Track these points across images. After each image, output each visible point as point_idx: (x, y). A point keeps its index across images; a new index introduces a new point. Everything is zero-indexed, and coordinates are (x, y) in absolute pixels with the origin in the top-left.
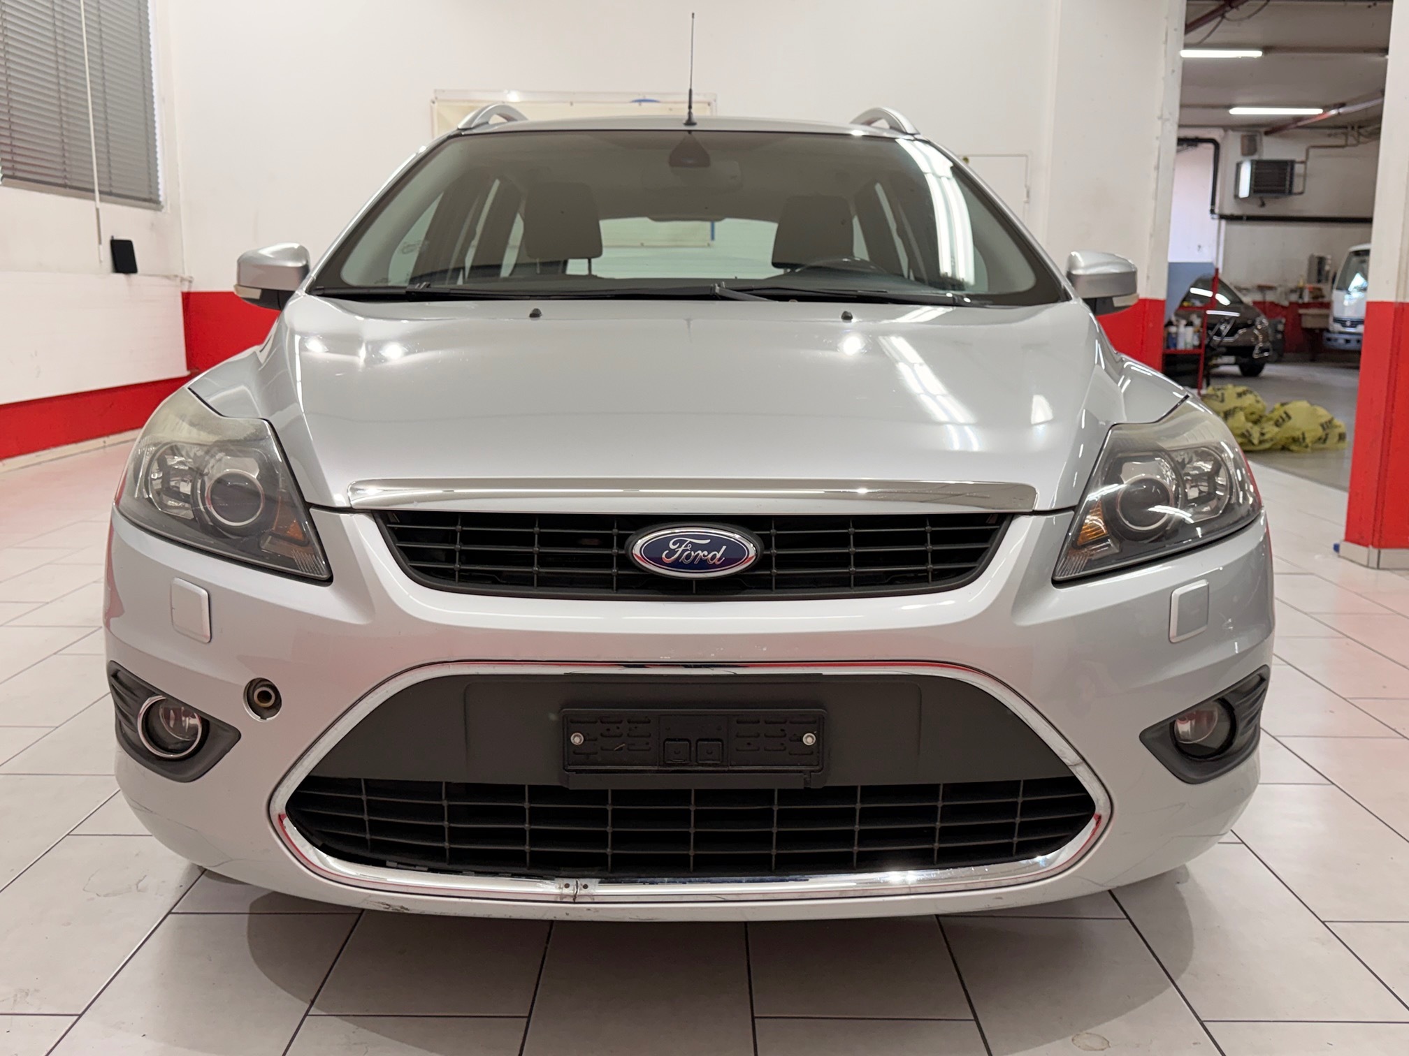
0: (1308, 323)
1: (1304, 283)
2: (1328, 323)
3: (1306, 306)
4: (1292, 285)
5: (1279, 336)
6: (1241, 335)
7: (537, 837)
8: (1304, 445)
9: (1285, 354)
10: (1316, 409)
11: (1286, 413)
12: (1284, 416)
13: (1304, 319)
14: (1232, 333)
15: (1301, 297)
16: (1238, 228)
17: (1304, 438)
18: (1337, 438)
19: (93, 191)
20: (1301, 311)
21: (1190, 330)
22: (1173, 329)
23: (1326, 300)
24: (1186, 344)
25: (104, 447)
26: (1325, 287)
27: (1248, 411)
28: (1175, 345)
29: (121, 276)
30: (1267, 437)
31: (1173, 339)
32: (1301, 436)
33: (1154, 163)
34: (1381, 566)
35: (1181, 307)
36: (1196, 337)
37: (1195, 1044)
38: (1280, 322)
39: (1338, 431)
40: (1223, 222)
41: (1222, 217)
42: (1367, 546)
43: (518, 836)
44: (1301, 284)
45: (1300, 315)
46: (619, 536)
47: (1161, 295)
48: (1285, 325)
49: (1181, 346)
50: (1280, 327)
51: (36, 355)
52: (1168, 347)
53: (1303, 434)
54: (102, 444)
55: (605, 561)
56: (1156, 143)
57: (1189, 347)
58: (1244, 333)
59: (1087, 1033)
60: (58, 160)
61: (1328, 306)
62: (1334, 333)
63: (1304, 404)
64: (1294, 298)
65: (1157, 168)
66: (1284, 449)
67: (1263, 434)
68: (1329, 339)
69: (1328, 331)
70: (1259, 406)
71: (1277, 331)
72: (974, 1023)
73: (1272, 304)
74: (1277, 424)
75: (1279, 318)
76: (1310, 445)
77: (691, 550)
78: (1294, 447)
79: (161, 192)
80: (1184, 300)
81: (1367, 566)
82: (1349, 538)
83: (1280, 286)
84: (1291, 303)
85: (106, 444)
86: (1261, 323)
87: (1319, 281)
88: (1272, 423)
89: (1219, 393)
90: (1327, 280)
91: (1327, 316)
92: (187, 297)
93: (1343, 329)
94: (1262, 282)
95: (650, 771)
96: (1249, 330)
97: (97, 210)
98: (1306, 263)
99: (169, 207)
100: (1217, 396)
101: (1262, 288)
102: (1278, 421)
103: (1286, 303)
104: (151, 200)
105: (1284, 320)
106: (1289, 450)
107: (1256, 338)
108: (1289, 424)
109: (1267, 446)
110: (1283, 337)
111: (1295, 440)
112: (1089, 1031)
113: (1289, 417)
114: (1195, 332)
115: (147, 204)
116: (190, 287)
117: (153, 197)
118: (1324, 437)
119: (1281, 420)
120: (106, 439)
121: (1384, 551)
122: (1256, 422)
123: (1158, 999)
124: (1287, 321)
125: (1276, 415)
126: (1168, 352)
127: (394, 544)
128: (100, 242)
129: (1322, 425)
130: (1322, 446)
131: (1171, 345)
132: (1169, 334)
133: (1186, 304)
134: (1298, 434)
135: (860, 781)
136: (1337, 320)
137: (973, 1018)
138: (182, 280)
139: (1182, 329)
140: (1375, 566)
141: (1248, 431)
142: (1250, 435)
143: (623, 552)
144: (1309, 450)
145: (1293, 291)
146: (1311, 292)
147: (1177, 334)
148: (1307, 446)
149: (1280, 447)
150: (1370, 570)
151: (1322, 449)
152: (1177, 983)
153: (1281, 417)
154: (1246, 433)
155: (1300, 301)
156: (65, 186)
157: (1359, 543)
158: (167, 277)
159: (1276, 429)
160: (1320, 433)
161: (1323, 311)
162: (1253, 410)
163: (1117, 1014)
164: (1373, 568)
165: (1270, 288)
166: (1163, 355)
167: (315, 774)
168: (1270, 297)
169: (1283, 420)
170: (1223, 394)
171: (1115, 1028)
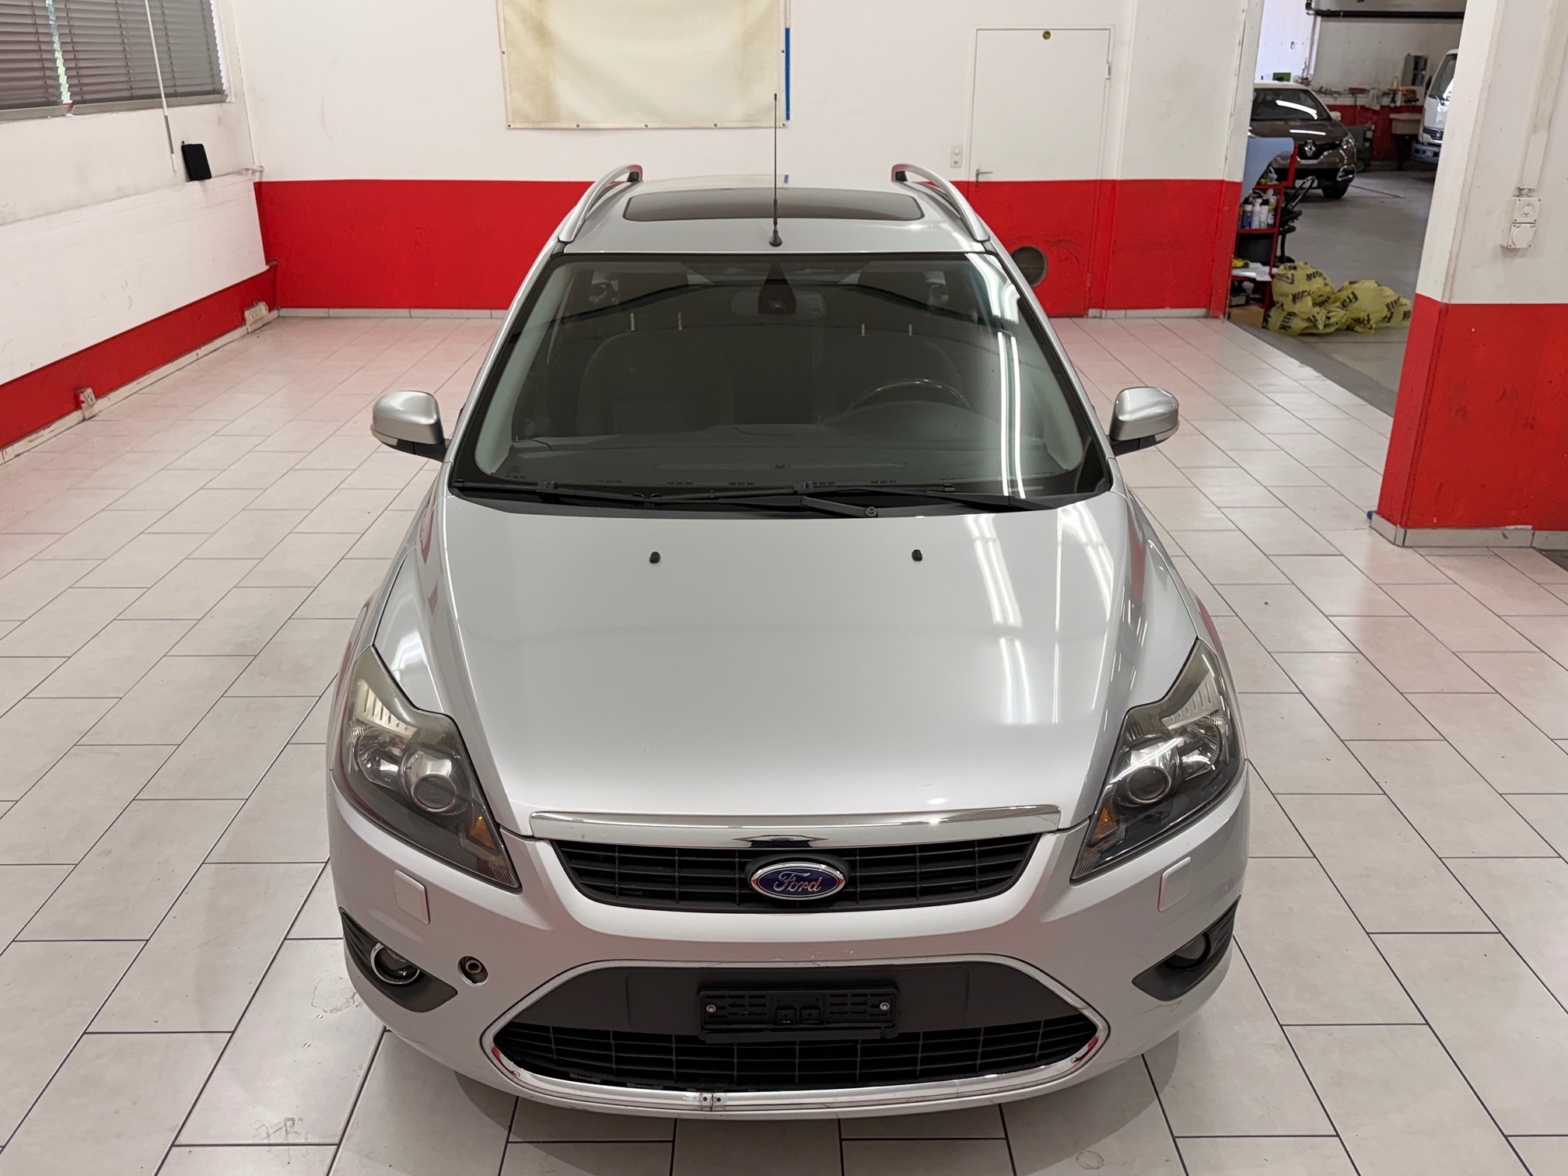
0: (1398, 129)
1: (1398, 86)
2: (1418, 130)
3: (1398, 110)
4: (1385, 88)
5: (1367, 144)
6: (1325, 157)
7: (680, 1064)
8: (1369, 326)
9: (1372, 163)
10: (1383, 289)
11: (1353, 293)
12: (1351, 296)
13: (1394, 123)
14: (1316, 156)
15: (1393, 101)
16: (1334, 25)
17: (1369, 320)
18: (1402, 316)
19: (159, 96)
20: (1392, 116)
21: (1266, 208)
22: (1249, 208)
23: (1418, 103)
24: (1260, 222)
25: (198, 359)
26: (1420, 90)
27: (1315, 296)
28: (1250, 224)
29: (196, 183)
30: (1332, 320)
31: (1248, 217)
32: (1366, 318)
33: (1239, 37)
34: (1406, 544)
35: (1259, 183)
36: (1271, 216)
37: (1167, 1161)
38: (1370, 129)
39: (1404, 309)
40: (1319, 19)
41: (1318, 13)
42: (1395, 525)
43: (669, 1063)
44: (1395, 87)
45: (1391, 120)
46: (740, 863)
47: (1238, 177)
48: (1374, 132)
49: (1255, 225)
50: (1369, 135)
51: (126, 285)
52: (1243, 227)
53: (1368, 316)
54: (195, 357)
55: (730, 882)
56: (1243, 17)
57: (1264, 226)
58: (1329, 155)
59: (1088, 1151)
60: (122, 71)
61: (1420, 110)
62: (1423, 144)
63: (1372, 284)
64: (1386, 101)
65: (1242, 43)
66: (1349, 329)
67: (1329, 318)
68: (1417, 151)
69: (1418, 142)
70: (1328, 289)
71: (1366, 140)
72: (1005, 1141)
73: (1363, 107)
74: (1344, 306)
75: (1368, 125)
76: (1374, 326)
77: (796, 881)
78: (1357, 328)
79: (224, 81)
80: (1262, 177)
81: (1394, 544)
82: (1381, 512)
83: (1373, 89)
84: (1382, 107)
85: (199, 356)
86: (1348, 143)
87: (1414, 83)
88: (1338, 304)
89: (1289, 274)
90: (1422, 84)
91: (1418, 122)
92: (259, 187)
93: (1432, 141)
94: (1355, 86)
95: (766, 1029)
96: (1335, 151)
97: (166, 117)
98: (1402, 63)
99: (233, 95)
100: (1288, 278)
101: (1354, 91)
102: (1345, 301)
103: (1378, 108)
104: (214, 93)
105: (1373, 127)
106: (1353, 330)
107: (1342, 160)
108: (1355, 305)
109: (1332, 329)
110: (1371, 145)
111: (1358, 321)
112: (1089, 1149)
113: (1356, 298)
114: (1269, 211)
115: (211, 97)
116: (261, 176)
117: (217, 87)
118: (1389, 316)
119: (1348, 300)
120: (198, 351)
121: (1409, 531)
122: (1321, 304)
123: (1143, 1114)
124: (1375, 127)
125: (1344, 295)
126: (1243, 231)
127: (568, 864)
128: (172, 152)
129: (1388, 306)
130: (1388, 324)
131: (1245, 224)
132: (1244, 212)
133: (1263, 181)
134: (1363, 315)
135: (921, 1029)
136: (1427, 131)
137: (1004, 1137)
138: (254, 172)
139: (1257, 208)
140: (1401, 544)
141: (1314, 316)
142: (1316, 321)
143: (743, 876)
144: (1373, 331)
145: (1385, 94)
146: (1403, 94)
147: (1252, 212)
148: (1371, 328)
149: (1345, 327)
150: (1395, 547)
151: (1387, 328)
152: (1161, 1096)
153: (1348, 297)
154: (1312, 318)
155: (1392, 105)
156: (132, 98)
157: (1388, 520)
158: (239, 173)
159: (1342, 312)
160: (1386, 312)
161: (1416, 116)
162: (1321, 293)
163: (1111, 1130)
164: (1398, 546)
165: (1363, 91)
166: (1237, 234)
167: (516, 1021)
168: (1362, 101)
169: (1351, 301)
170: (1293, 275)
171: (1110, 1145)
